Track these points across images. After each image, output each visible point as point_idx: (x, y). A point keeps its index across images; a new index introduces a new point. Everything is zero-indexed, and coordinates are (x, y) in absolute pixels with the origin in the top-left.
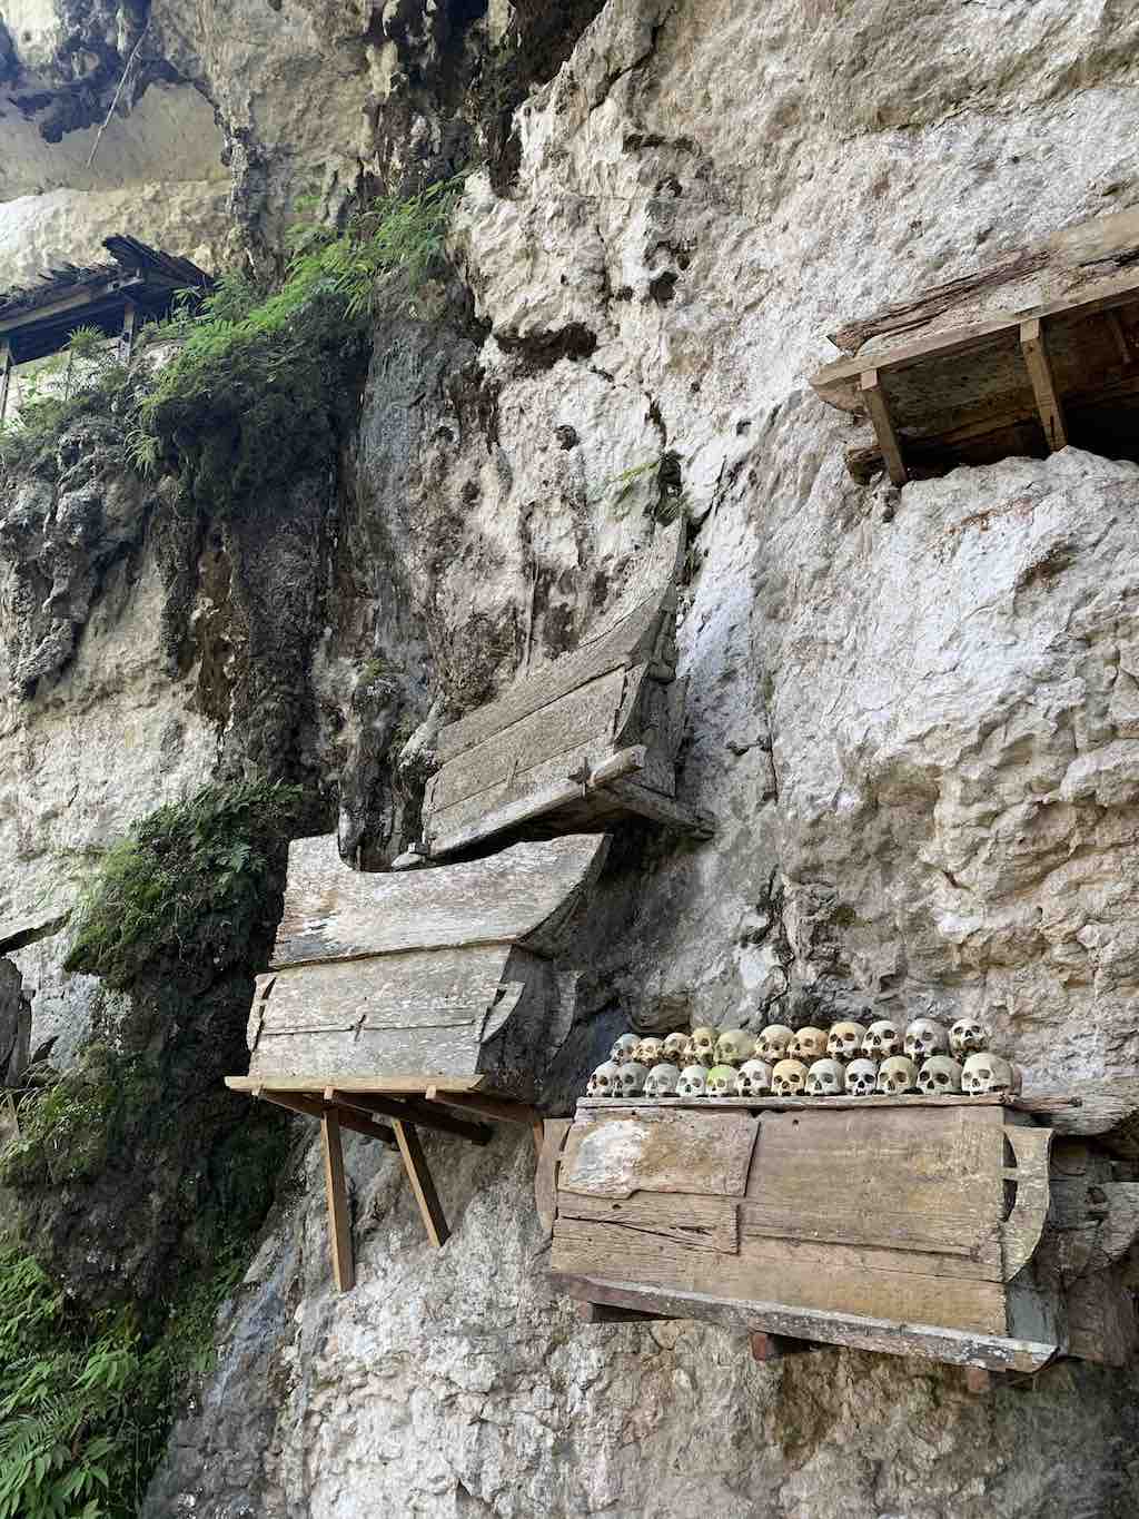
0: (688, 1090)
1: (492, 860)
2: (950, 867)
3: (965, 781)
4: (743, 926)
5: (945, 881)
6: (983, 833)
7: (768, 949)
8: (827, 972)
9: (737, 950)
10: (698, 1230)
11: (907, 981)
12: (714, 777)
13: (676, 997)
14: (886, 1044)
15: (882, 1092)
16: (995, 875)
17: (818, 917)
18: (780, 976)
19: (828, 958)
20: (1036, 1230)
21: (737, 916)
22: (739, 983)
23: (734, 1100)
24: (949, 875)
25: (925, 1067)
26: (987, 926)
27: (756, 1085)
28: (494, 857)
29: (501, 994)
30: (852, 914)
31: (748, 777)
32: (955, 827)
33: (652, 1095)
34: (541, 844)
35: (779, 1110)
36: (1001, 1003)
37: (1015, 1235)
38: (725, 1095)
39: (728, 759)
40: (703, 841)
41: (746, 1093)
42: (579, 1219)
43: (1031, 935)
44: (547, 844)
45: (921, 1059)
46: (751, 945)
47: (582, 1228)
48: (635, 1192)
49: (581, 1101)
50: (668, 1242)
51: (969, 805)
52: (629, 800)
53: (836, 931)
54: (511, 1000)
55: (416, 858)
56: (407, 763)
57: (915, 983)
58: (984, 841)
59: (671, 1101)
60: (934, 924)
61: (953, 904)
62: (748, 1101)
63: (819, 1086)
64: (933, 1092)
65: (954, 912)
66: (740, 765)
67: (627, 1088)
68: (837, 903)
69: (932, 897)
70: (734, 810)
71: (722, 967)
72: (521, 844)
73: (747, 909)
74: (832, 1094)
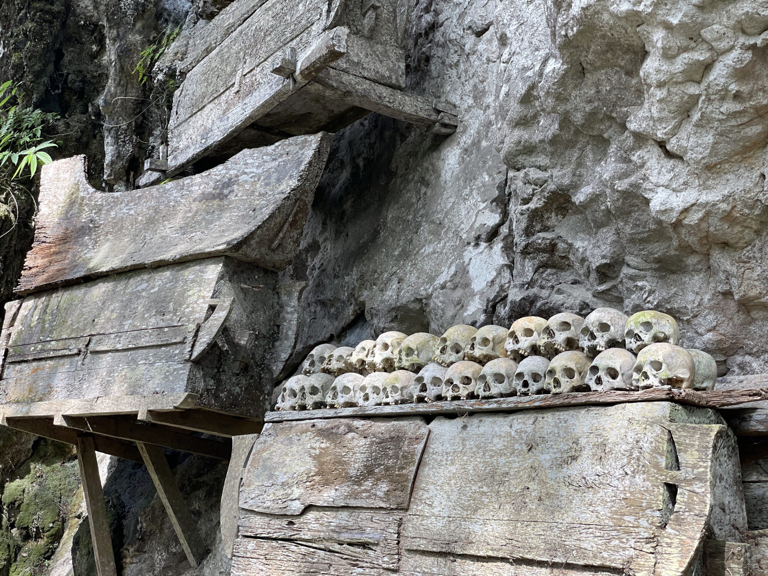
0: (366, 398)
1: (218, 171)
2: (660, 134)
3: (668, 27)
4: (477, 225)
5: (657, 150)
6: (693, 89)
7: (498, 246)
8: (544, 266)
9: (470, 252)
10: (364, 545)
11: (625, 270)
12: (457, 65)
13: (411, 306)
14: (560, 337)
15: (548, 392)
16: (709, 139)
17: (532, 205)
18: (506, 274)
19: (544, 251)
20: (692, 538)
21: (473, 213)
22: (467, 285)
23: (406, 408)
24: (662, 145)
25: (597, 361)
26: (704, 198)
27: (432, 391)
28: (220, 167)
29: (212, 308)
30: (568, 200)
31: (489, 60)
32: (660, 85)
33: (332, 406)
34: (263, 149)
35: (451, 415)
36: (726, 288)
37: (669, 545)
38: (396, 403)
39: (470, 41)
40: (447, 136)
41: (421, 400)
42: (255, 537)
43: (751, 208)
44: (270, 148)
45: (594, 352)
46: (483, 245)
47: (259, 547)
48: (308, 508)
49: (269, 416)
50: (335, 558)
51: (674, 57)
52: (348, 93)
53: (553, 219)
54: (220, 315)
55: (156, 175)
56: (160, 77)
57: (632, 271)
58: (695, 99)
59: (349, 411)
60: (647, 202)
61: (665, 178)
62: (422, 408)
63: (487, 387)
64: (599, 388)
65: (667, 187)
66: (481, 47)
67: (310, 400)
68: (552, 187)
69: (643, 171)
70: (475, 98)
71: (453, 269)
72: (246, 151)
73: (482, 205)
74: (502, 395)
